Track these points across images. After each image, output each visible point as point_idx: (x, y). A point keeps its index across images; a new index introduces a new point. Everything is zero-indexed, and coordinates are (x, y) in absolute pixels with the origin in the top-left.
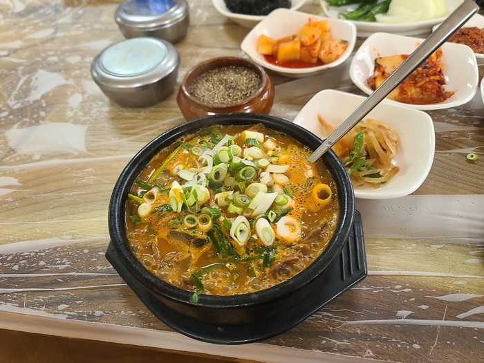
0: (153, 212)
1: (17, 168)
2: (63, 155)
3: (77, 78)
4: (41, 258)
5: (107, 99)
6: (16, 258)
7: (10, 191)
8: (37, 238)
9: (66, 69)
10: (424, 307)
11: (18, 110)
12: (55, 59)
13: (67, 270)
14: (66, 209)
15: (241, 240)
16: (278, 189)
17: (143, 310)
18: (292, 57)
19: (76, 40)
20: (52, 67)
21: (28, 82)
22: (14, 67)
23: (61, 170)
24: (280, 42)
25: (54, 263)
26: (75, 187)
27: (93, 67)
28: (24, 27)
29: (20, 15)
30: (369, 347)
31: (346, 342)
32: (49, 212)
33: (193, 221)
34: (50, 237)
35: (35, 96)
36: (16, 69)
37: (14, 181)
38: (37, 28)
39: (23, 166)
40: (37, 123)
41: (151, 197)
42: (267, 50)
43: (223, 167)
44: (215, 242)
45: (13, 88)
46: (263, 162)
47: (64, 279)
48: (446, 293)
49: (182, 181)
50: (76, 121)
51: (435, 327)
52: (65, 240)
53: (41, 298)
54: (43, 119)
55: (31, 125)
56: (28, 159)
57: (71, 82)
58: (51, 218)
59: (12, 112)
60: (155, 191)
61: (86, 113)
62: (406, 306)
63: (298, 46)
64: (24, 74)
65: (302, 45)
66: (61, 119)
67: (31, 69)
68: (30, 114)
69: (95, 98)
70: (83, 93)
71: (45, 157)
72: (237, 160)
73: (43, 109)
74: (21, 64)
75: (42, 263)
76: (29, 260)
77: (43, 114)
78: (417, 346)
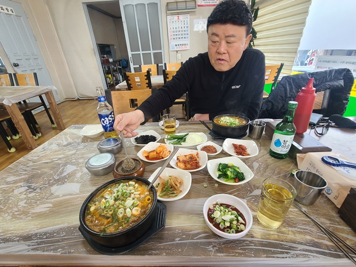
0: (95, 210)
1: (52, 200)
2: (71, 195)
3: (81, 167)
4: (55, 233)
5: (90, 174)
6: (45, 234)
7: (48, 209)
8: (56, 225)
9: (77, 164)
10: (184, 236)
11: (57, 179)
12: (75, 161)
13: (64, 236)
14: (68, 214)
15: (120, 216)
16: (136, 199)
17: (89, 248)
18: (154, 157)
19: (83, 154)
20: (72, 164)
21: (63, 169)
22: (59, 164)
23: (69, 200)
24: (150, 152)
25: (59, 234)
26: (73, 205)
27: (86, 163)
28: (65, 150)
29: (65, 146)
30: (165, 252)
31: (157, 252)
32: (61, 215)
33: (107, 211)
34: (60, 224)
35: (65, 174)
36: (59, 165)
37: (51, 205)
38: (70, 150)
39: (55, 199)
40: (64, 184)
41: (95, 205)
42: (146, 155)
43: (120, 193)
44: (113, 217)
45: (57, 172)
46: (133, 191)
47: (62, 239)
48: (192, 231)
49: (106, 199)
50: (77, 182)
51: (187, 243)
52: (66, 225)
53: (52, 248)
54: (66, 182)
55: (61, 184)
56: (58, 197)
57: (79, 168)
58: (62, 217)
59: (55, 180)
60: (97, 203)
61: (81, 179)
62: (178, 237)
63: (155, 153)
64: (62, 167)
65: (157, 153)
66: (73, 182)
67: (65, 165)
68: (61, 181)
69: (86, 174)
70: (82, 172)
71: (64, 195)
72: (124, 191)
73: (67, 178)
74: (62, 163)
75: (55, 234)
76: (50, 234)
77: (66, 180)
78: (180, 250)
